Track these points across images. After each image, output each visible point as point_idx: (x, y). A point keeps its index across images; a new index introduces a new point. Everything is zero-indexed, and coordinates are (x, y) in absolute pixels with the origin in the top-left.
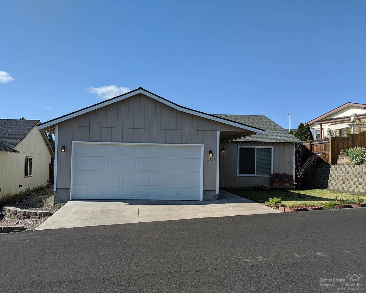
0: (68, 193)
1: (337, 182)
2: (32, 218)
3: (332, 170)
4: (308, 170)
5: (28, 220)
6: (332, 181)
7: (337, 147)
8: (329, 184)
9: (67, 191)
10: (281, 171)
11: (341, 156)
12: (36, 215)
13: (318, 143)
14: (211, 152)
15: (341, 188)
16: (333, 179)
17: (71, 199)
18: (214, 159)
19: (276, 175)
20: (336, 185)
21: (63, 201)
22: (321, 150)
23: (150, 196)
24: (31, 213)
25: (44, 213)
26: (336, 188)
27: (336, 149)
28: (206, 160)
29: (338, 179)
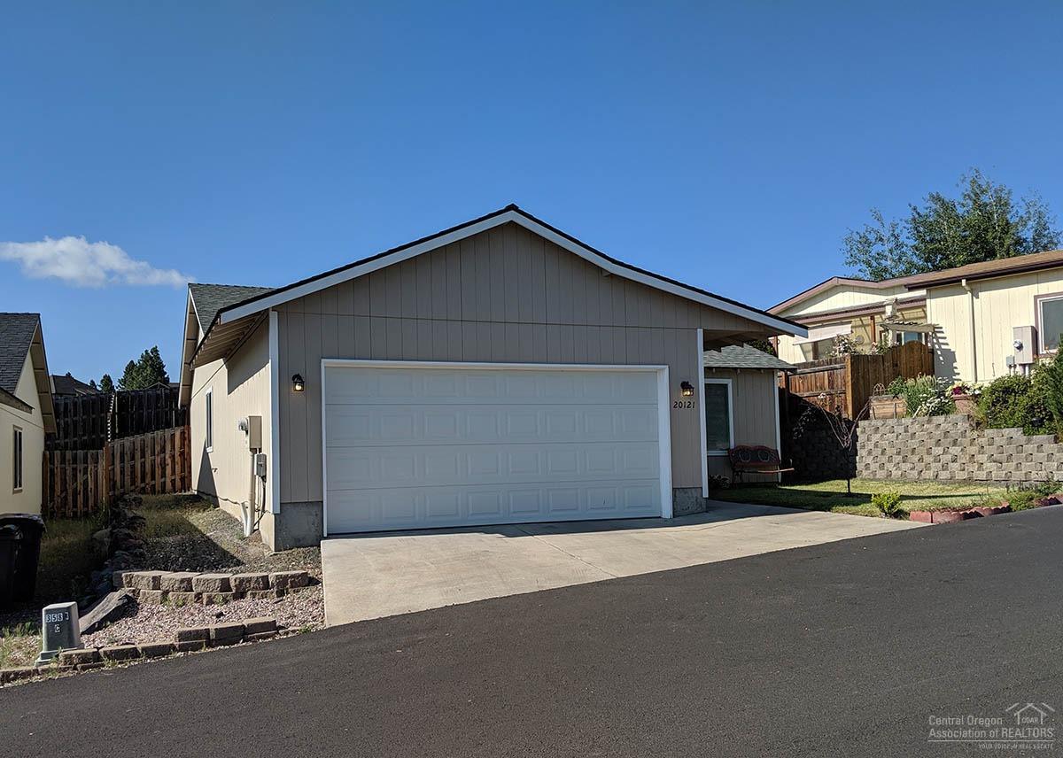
0: (317, 515)
1: (884, 459)
2: (254, 595)
3: (862, 432)
4: (798, 434)
5: (243, 603)
6: (869, 460)
7: (863, 378)
8: (860, 466)
9: (314, 510)
10: (752, 442)
11: (877, 399)
12: (267, 585)
13: (807, 370)
14: (685, 386)
15: (896, 473)
16: (870, 453)
17: (325, 535)
18: (692, 405)
19: (741, 451)
20: (882, 466)
21: (302, 542)
22: (817, 387)
23: (537, 511)
24: (249, 580)
25: (292, 576)
26: (881, 474)
27: (861, 382)
28: (675, 406)
29: (883, 452)
